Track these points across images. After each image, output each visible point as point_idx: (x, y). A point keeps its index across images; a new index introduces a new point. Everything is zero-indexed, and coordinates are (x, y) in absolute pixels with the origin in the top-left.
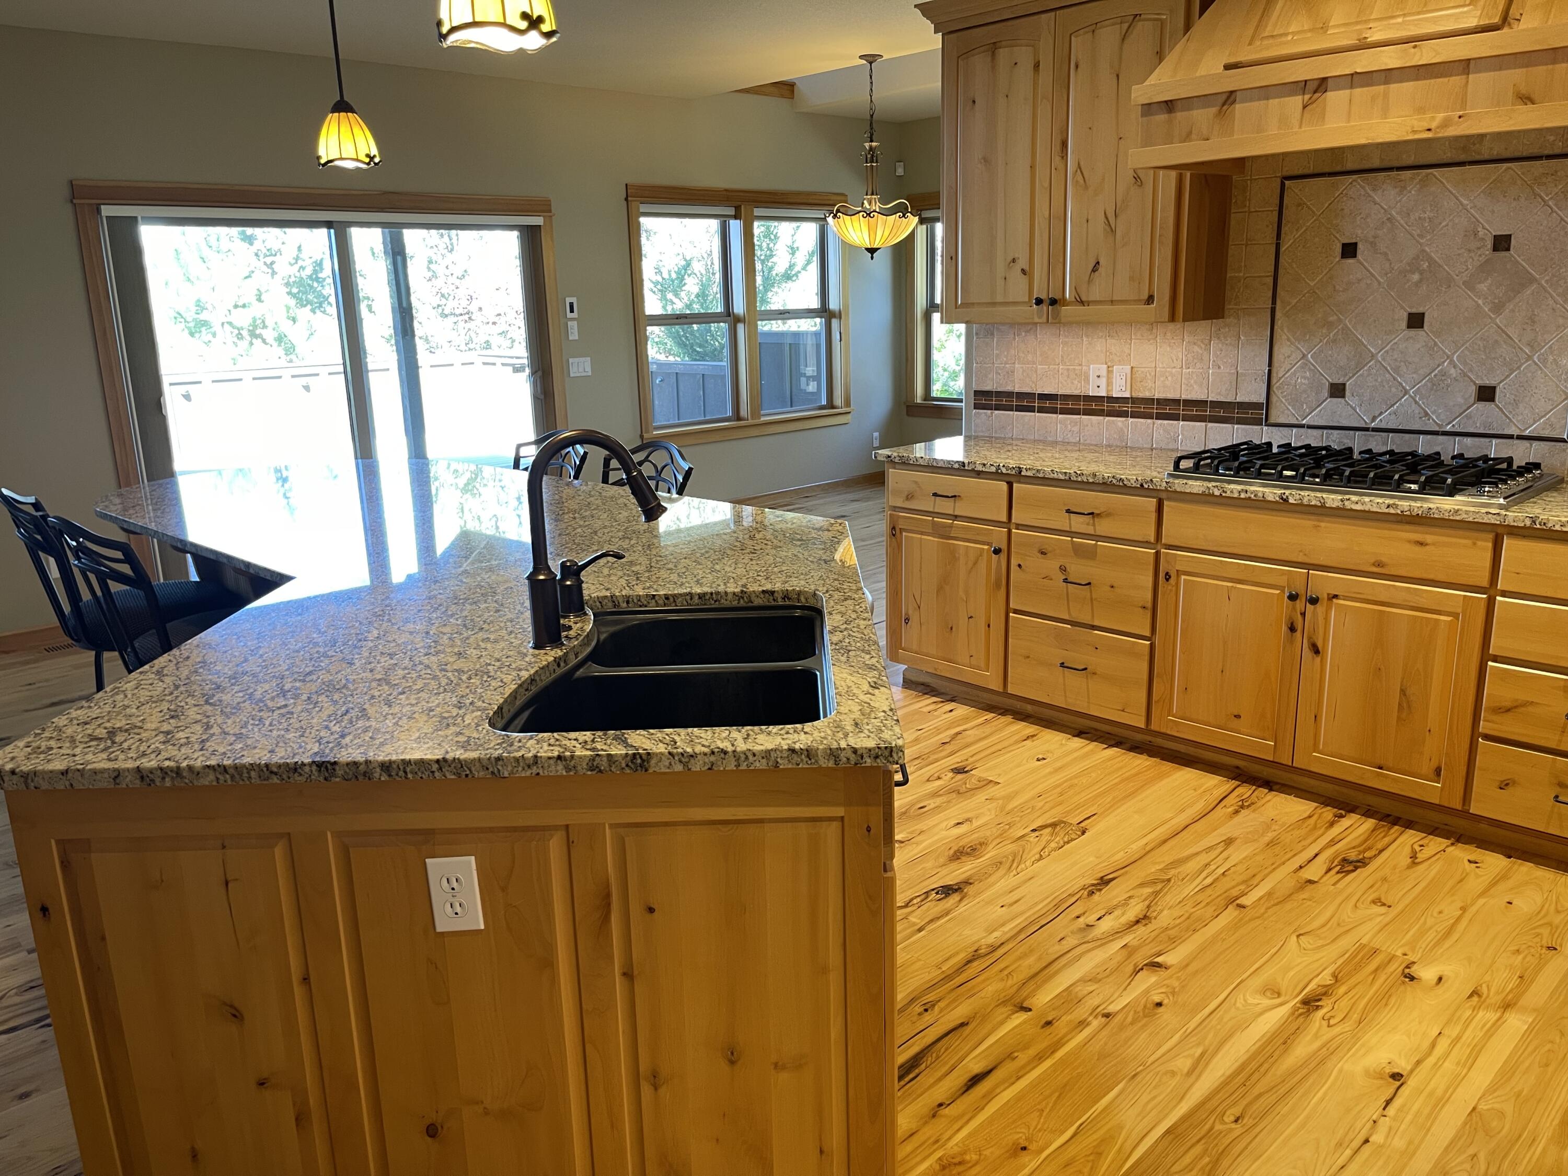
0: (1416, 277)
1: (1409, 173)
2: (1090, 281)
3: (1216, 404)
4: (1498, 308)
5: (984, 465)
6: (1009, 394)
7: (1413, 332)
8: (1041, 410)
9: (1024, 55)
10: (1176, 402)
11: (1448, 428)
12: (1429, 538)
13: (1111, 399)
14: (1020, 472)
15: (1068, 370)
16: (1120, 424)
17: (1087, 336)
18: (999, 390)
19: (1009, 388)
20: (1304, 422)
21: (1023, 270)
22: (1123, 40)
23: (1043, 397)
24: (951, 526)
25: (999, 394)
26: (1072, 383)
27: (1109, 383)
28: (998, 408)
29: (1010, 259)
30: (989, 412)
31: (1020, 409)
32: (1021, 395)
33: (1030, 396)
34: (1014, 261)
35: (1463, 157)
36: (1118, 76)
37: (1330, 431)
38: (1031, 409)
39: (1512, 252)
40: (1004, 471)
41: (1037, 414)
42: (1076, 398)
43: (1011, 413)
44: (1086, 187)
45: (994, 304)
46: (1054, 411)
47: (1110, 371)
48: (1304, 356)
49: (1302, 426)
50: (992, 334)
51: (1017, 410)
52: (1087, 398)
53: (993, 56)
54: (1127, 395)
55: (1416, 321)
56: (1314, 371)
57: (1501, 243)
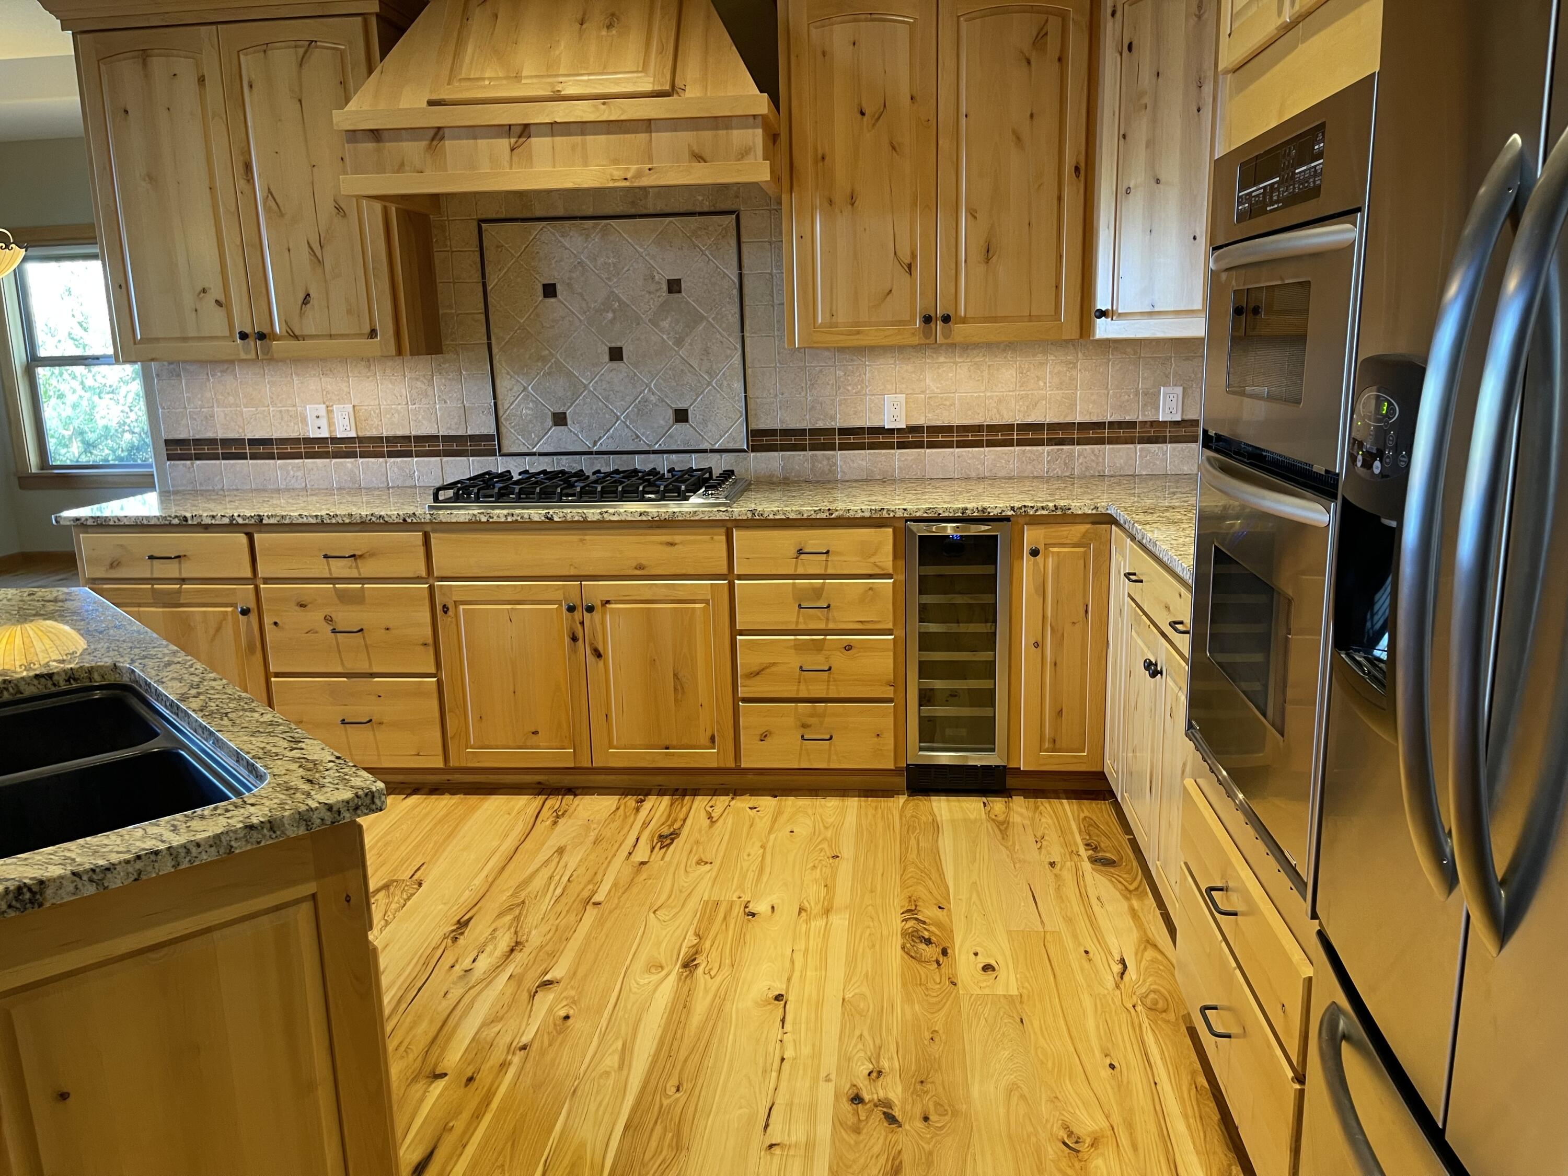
0: (610, 315)
1: (591, 223)
2: (301, 314)
3: (448, 439)
4: (679, 342)
5: (213, 517)
6: (212, 442)
7: (615, 364)
8: (254, 457)
9: (184, 67)
10: (407, 438)
11: (656, 447)
12: (677, 538)
13: (334, 440)
14: (261, 520)
15: (281, 411)
16: (349, 465)
17: (298, 375)
18: (197, 437)
19: (210, 435)
20: (534, 450)
21: (217, 301)
22: (301, 65)
23: (253, 442)
24: (179, 591)
25: (197, 442)
26: (288, 425)
27: (331, 424)
28: (198, 457)
29: (199, 288)
30: (188, 462)
31: (227, 457)
32: (226, 442)
33: (239, 442)
34: (204, 291)
35: (633, 211)
36: (300, 101)
37: (559, 457)
38: (241, 456)
39: (683, 294)
40: (240, 521)
41: (251, 461)
42: (296, 441)
43: (218, 462)
44: (283, 215)
45: (185, 339)
46: (271, 457)
47: (329, 412)
48: (525, 389)
49: (534, 454)
50: (179, 375)
51: (223, 459)
52: (308, 441)
53: (145, 64)
54: (353, 434)
55: (616, 354)
56: (536, 402)
57: (674, 286)
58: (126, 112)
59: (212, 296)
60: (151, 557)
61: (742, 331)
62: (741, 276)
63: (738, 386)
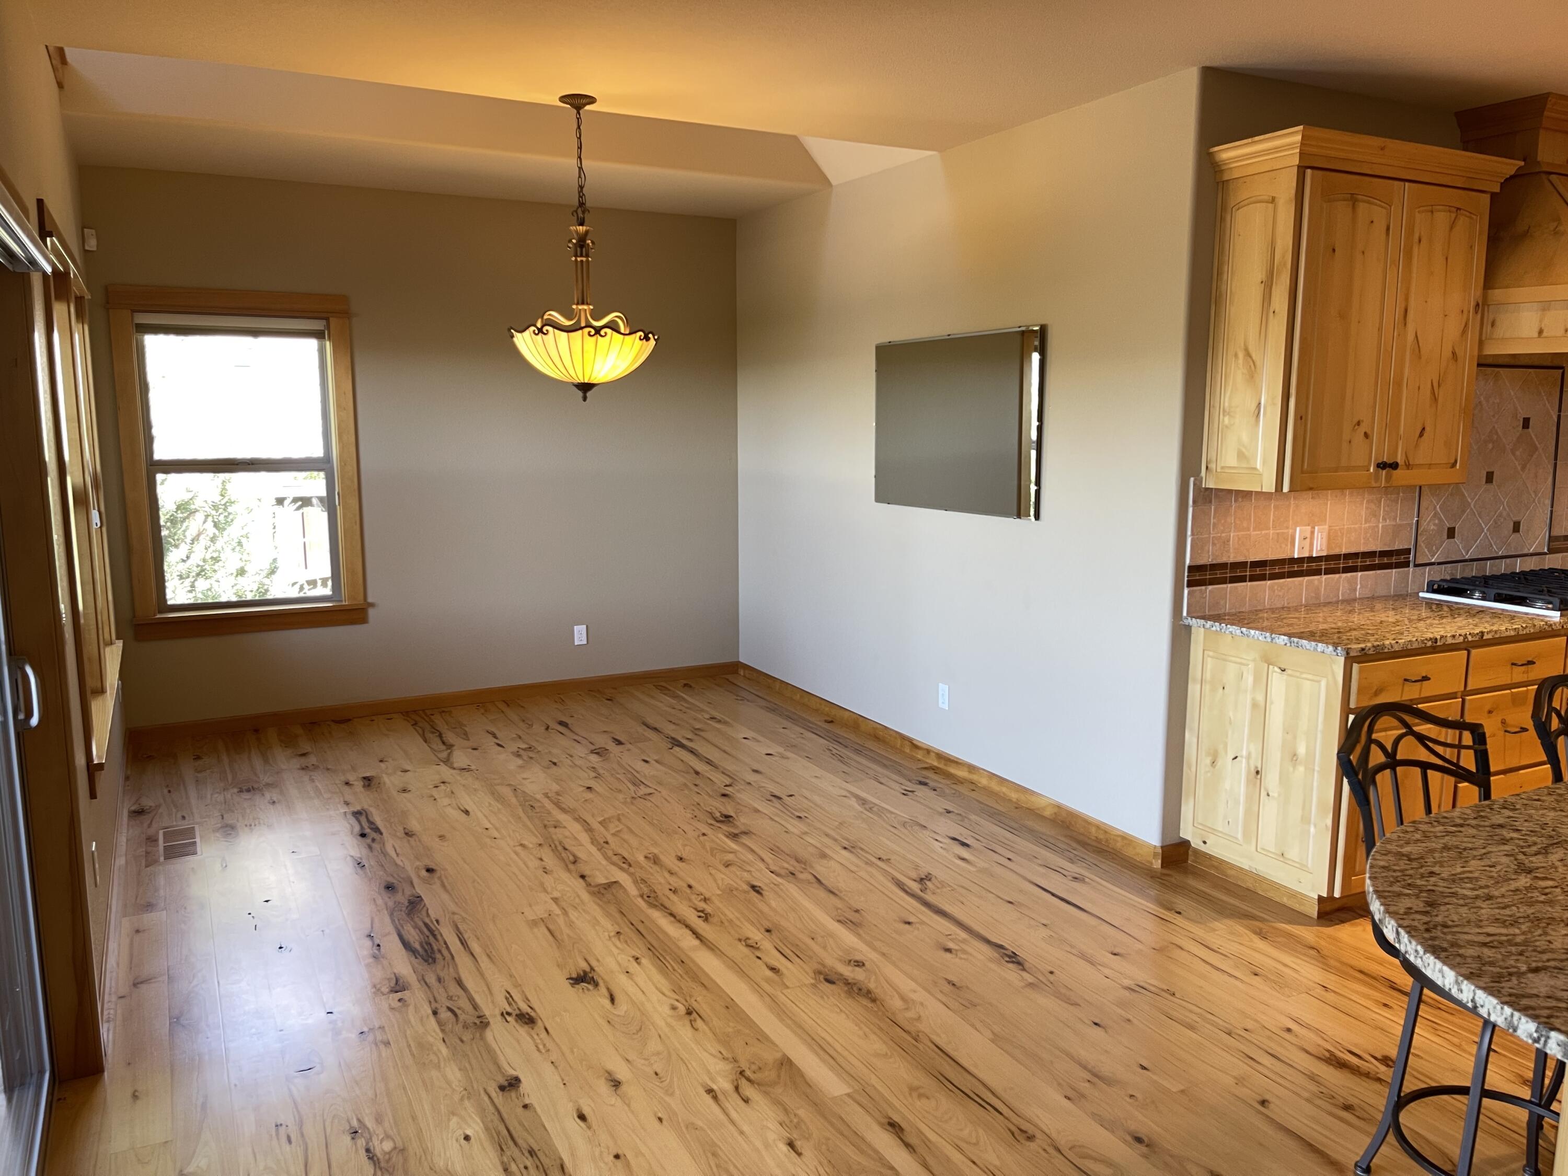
0: (1490, 446)
1: (1489, 370)
2: (1417, 446)
3: (1383, 554)
4: (1523, 468)
5: (1454, 635)
6: (1223, 566)
7: (1489, 486)
8: (1253, 578)
10: (1355, 555)
11: (1500, 554)
13: (1311, 559)
14: (1483, 635)
15: (1278, 534)
16: (1316, 582)
17: (1295, 499)
18: (1214, 562)
19: (1224, 560)
20: (1433, 560)
21: (1365, 433)
22: (1451, 228)
23: (1255, 564)
25: (1213, 567)
26: (1281, 547)
27: (1311, 545)
29: (1355, 421)
30: (1203, 588)
31: (1233, 580)
32: (1234, 566)
33: (1243, 565)
36: (1447, 259)
37: (1446, 565)
38: (1242, 579)
39: (1530, 430)
41: (1249, 584)
42: (1281, 562)
43: (1225, 586)
44: (1420, 358)
45: (1338, 468)
46: (1262, 578)
47: (1312, 533)
48: (1435, 507)
49: (1433, 564)
50: (1210, 502)
51: (1230, 582)
52: (1292, 561)
53: (1354, 207)
54: (1324, 554)
55: (1490, 478)
56: (1440, 519)
57: (1526, 423)
58: (1334, 250)
59: (1363, 428)
60: (1406, 680)
61: (1556, 459)
62: (1559, 417)
63: (1548, 502)
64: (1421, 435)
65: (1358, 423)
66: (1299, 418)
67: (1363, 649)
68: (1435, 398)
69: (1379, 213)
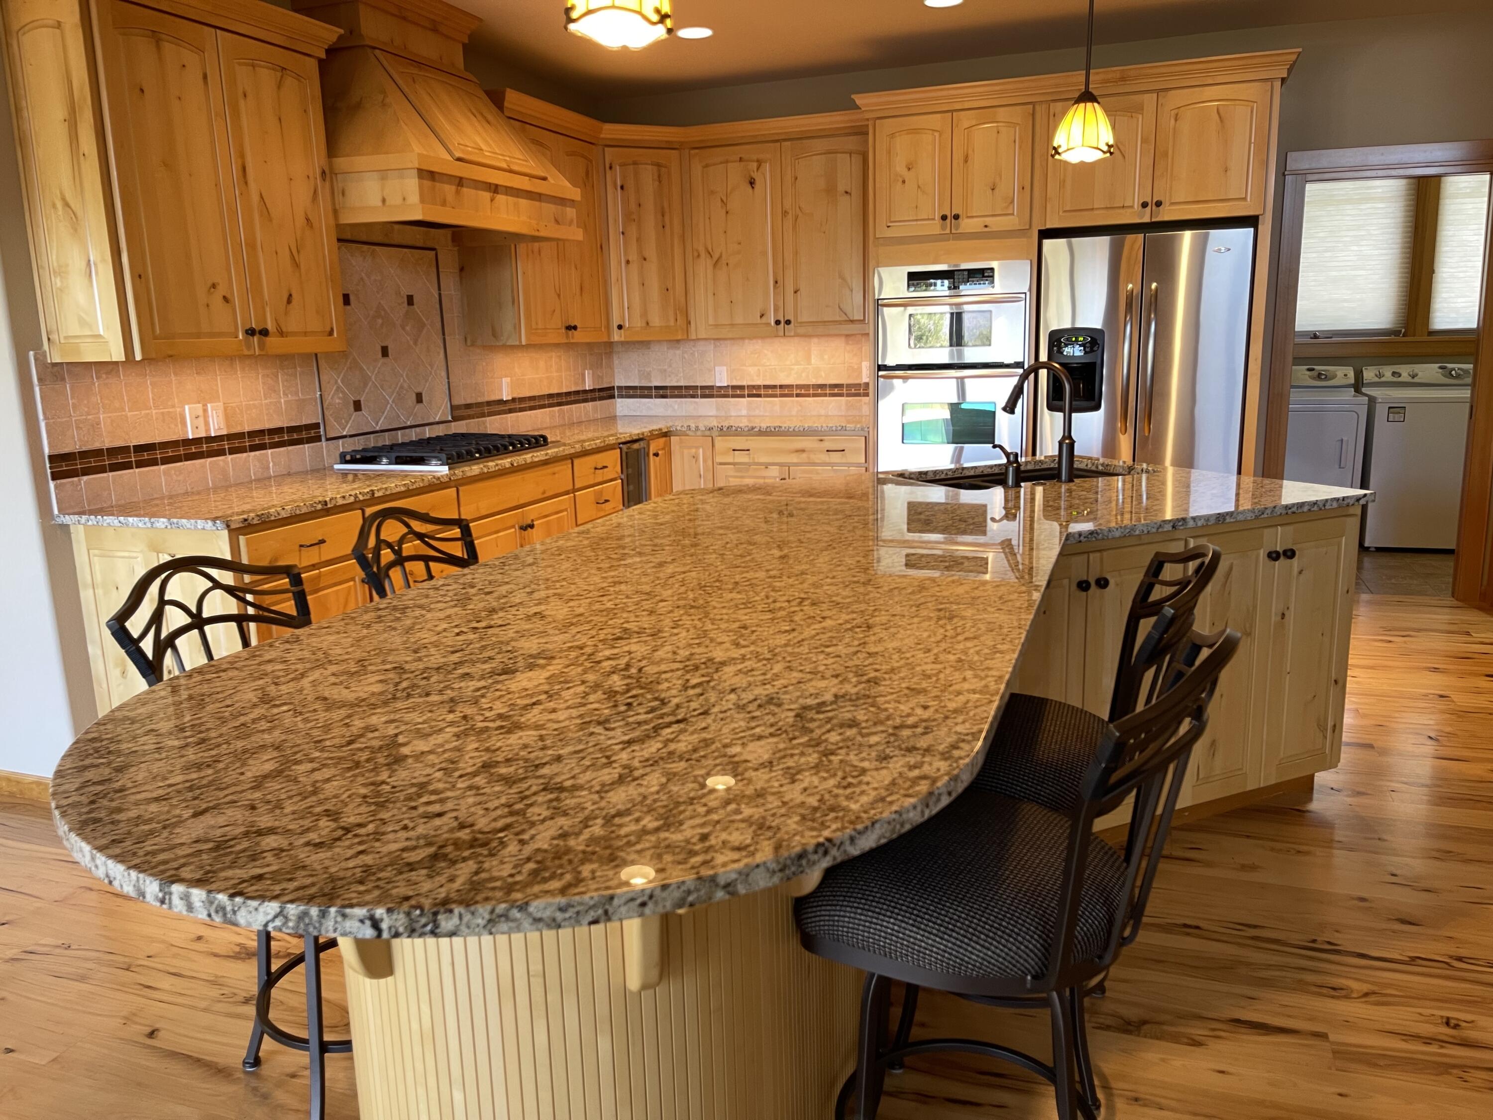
0: (380, 321)
1: (365, 247)
3: (291, 429)
4: (415, 343)
5: (344, 497)
6: (98, 453)
7: (385, 360)
8: (140, 464)
9: (191, 60)
10: (261, 432)
11: (409, 423)
12: (556, 469)
13: (209, 439)
14: (373, 494)
15: (163, 413)
16: (221, 463)
17: (176, 374)
18: (84, 449)
19: (97, 445)
20: (343, 434)
21: (225, 297)
22: (279, 87)
23: (139, 449)
24: (319, 576)
25: (84, 454)
26: (169, 428)
27: (207, 423)
28: (86, 472)
29: (209, 284)
30: (76, 479)
31: (115, 468)
32: (113, 451)
33: (124, 450)
35: (387, 241)
36: (280, 119)
38: (127, 466)
39: (415, 307)
40: (361, 498)
41: (137, 470)
42: (174, 444)
43: (105, 475)
44: (271, 220)
45: (198, 335)
46: (153, 462)
47: (205, 411)
48: (336, 382)
49: (343, 437)
50: (63, 379)
51: (111, 471)
52: (187, 442)
53: (158, 47)
54: (224, 432)
55: (385, 352)
56: (343, 392)
57: (410, 300)
58: (142, 91)
59: (221, 291)
60: (301, 546)
61: (444, 334)
62: (440, 295)
63: (444, 374)
64: (289, 301)
65: (214, 286)
66: (138, 277)
67: (246, 520)
68: (296, 265)
69: (189, 57)
